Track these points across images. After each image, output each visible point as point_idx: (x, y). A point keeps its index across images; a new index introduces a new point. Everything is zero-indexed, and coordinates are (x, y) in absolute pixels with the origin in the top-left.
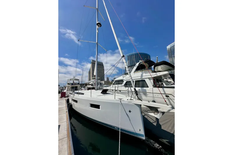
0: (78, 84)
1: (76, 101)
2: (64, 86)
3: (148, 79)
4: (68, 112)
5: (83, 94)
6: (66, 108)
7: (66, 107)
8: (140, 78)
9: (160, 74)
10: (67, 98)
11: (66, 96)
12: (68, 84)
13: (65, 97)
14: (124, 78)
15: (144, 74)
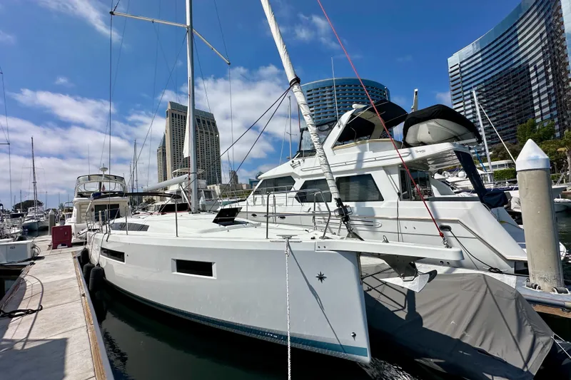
0: (121, 194)
1: (119, 256)
2: (62, 207)
3: (383, 171)
4: (87, 295)
5: (144, 228)
6: (79, 282)
7: (78, 278)
8: (353, 167)
9: (424, 151)
10: (81, 248)
11: (74, 240)
12: (81, 195)
13: (71, 245)
14: (297, 171)
15: (369, 155)
